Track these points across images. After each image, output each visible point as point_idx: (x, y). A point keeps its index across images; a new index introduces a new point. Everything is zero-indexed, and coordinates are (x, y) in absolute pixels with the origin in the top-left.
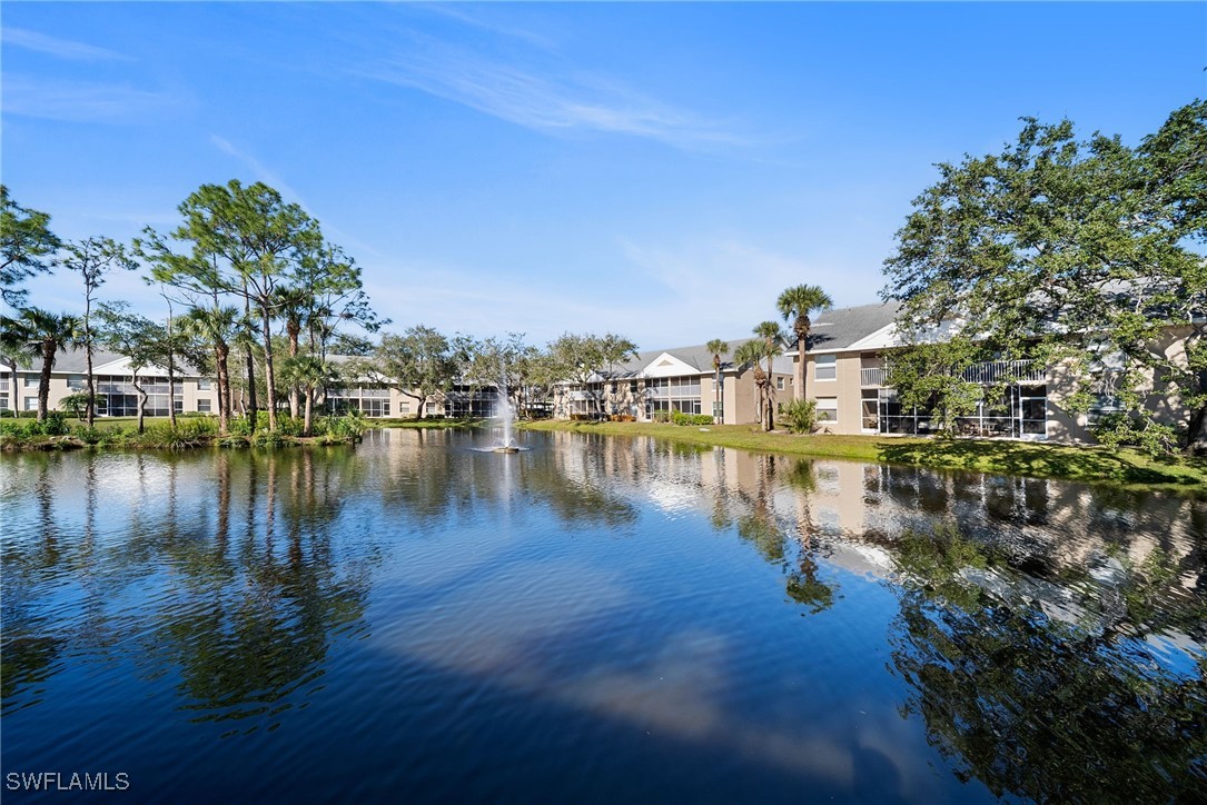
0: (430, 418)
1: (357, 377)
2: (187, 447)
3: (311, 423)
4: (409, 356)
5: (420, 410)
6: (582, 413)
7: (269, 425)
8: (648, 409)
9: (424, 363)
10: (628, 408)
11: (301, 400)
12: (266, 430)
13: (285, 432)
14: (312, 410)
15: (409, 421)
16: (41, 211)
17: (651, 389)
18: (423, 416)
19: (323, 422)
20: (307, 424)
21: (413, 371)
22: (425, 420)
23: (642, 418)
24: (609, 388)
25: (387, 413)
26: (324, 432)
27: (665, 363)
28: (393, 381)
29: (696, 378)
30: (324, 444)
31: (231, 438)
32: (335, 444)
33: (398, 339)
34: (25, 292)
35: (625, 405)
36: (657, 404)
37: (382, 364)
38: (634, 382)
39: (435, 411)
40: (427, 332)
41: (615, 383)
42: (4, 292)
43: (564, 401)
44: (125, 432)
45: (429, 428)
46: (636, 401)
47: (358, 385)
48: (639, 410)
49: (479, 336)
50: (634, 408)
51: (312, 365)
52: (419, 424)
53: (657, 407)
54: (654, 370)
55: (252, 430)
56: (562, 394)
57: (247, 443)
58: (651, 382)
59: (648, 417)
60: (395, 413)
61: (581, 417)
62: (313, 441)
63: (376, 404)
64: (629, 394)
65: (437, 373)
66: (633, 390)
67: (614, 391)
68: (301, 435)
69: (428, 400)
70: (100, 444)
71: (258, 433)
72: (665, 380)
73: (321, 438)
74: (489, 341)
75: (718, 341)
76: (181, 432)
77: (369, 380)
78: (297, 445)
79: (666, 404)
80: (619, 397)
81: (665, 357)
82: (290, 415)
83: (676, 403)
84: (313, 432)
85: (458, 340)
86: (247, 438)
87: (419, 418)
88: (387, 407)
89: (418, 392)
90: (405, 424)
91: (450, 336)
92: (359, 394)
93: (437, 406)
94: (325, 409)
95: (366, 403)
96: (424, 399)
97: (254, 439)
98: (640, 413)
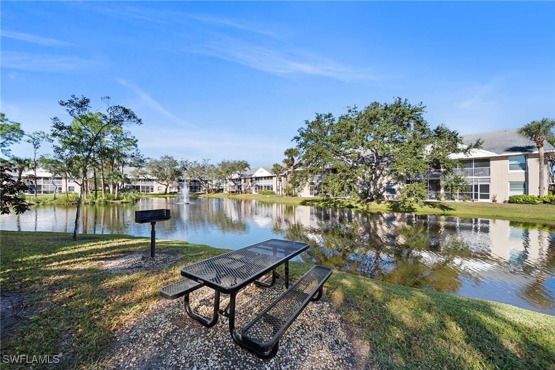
0: (171, 193)
1: (138, 177)
2: (73, 204)
3: (118, 196)
4: (161, 168)
5: (166, 190)
6: (233, 190)
7: (102, 197)
8: (256, 188)
9: (167, 171)
10: (249, 189)
11: (114, 187)
12: (101, 198)
13: (108, 199)
14: (118, 190)
15: (161, 194)
16: (18, 122)
17: (257, 181)
18: (168, 192)
19: (122, 195)
20: (116, 196)
21: (163, 175)
22: (168, 194)
23: (254, 192)
24: (243, 180)
25: (152, 191)
26: (123, 198)
27: (261, 171)
28: (155, 178)
29: (271, 177)
30: (122, 203)
31: (89, 201)
32: (126, 203)
33: (156, 162)
34: (10, 150)
35: (248, 187)
36: (259, 187)
37: (149, 171)
38: (252, 178)
39: (173, 190)
40: (169, 158)
41: (245, 179)
42: (2, 150)
43: (227, 185)
44: (49, 200)
45: (170, 197)
46: (252, 186)
47: (140, 180)
48: (253, 189)
49: (191, 160)
50: (251, 188)
51: (118, 175)
52: (165, 196)
53: (259, 188)
54: (258, 174)
55: (96, 198)
56: (226, 183)
57: (94, 203)
58: (257, 179)
59: (256, 192)
60: (156, 191)
61: (233, 192)
62: (118, 202)
63: (148, 188)
64: (250, 183)
65: (173, 175)
66: (251, 181)
67: (245, 182)
68: (114, 200)
69: (170, 185)
70: (41, 203)
71: (98, 199)
72: (262, 178)
73: (121, 201)
74: (195, 162)
75: (277, 164)
76: (70, 199)
77: (144, 178)
78: (112, 203)
79: (262, 187)
80: (246, 184)
81: (261, 169)
82: (110, 193)
83: (265, 186)
84: (118, 199)
85: (182, 162)
86: (94, 201)
87: (166, 193)
88: (152, 189)
89: (165, 182)
90: (159, 196)
91: (179, 160)
92: (140, 184)
93: (174, 188)
94: (123, 190)
95: (143, 187)
96: (168, 186)
97: (97, 201)
98: (253, 190)
